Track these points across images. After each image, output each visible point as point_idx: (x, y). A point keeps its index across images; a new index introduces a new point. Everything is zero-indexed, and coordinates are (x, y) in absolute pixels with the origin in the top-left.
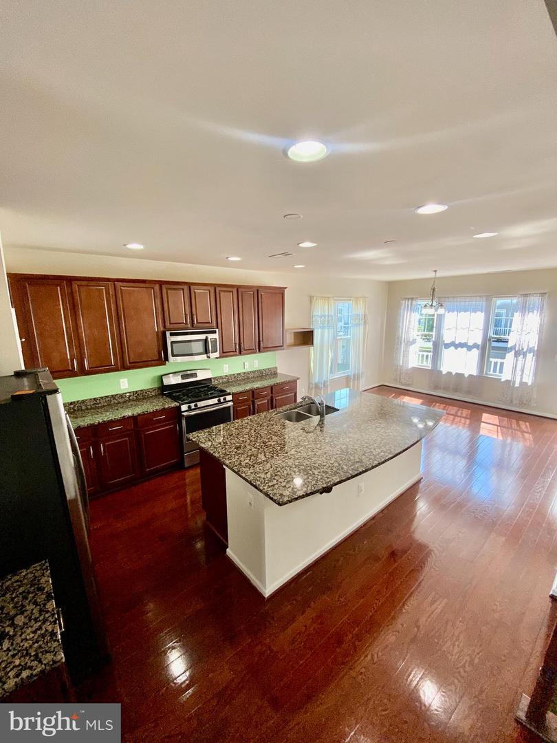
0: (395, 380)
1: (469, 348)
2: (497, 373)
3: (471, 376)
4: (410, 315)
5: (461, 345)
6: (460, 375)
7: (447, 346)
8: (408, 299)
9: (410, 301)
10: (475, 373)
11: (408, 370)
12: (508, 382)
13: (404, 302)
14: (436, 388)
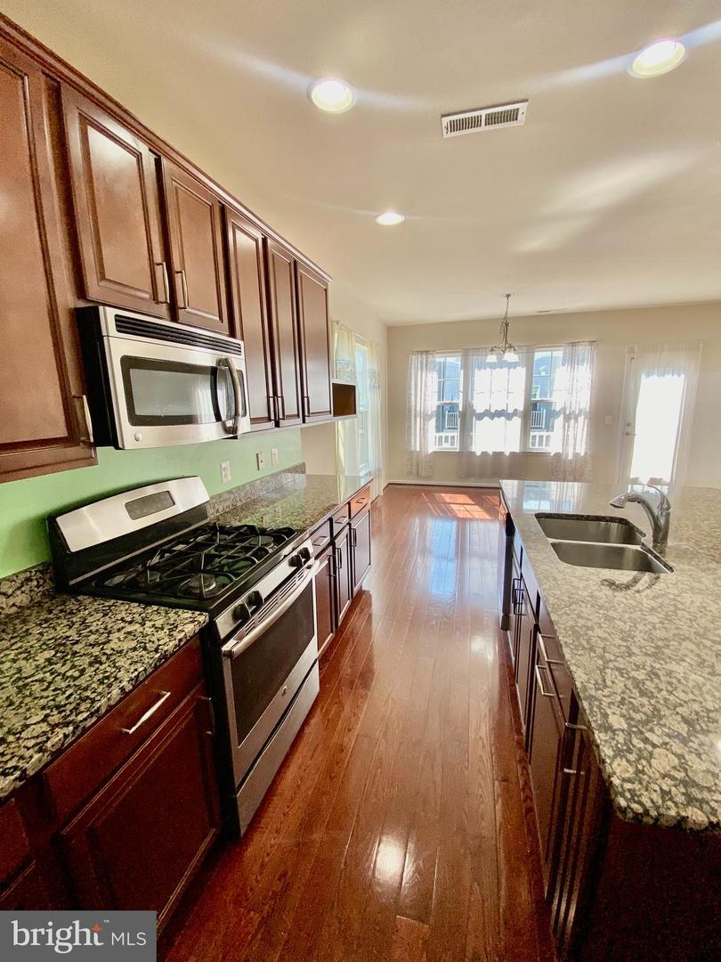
0: (409, 473)
1: (509, 417)
2: (544, 446)
3: (513, 454)
4: (426, 376)
5: (499, 414)
6: (498, 455)
7: (480, 417)
8: (422, 352)
9: (424, 356)
10: (517, 449)
11: (426, 456)
12: (557, 455)
13: (414, 357)
14: (468, 475)
